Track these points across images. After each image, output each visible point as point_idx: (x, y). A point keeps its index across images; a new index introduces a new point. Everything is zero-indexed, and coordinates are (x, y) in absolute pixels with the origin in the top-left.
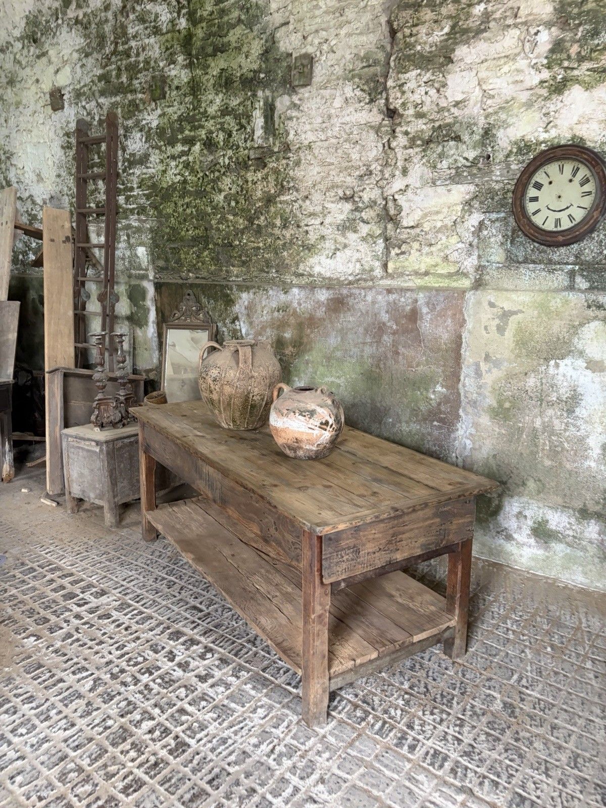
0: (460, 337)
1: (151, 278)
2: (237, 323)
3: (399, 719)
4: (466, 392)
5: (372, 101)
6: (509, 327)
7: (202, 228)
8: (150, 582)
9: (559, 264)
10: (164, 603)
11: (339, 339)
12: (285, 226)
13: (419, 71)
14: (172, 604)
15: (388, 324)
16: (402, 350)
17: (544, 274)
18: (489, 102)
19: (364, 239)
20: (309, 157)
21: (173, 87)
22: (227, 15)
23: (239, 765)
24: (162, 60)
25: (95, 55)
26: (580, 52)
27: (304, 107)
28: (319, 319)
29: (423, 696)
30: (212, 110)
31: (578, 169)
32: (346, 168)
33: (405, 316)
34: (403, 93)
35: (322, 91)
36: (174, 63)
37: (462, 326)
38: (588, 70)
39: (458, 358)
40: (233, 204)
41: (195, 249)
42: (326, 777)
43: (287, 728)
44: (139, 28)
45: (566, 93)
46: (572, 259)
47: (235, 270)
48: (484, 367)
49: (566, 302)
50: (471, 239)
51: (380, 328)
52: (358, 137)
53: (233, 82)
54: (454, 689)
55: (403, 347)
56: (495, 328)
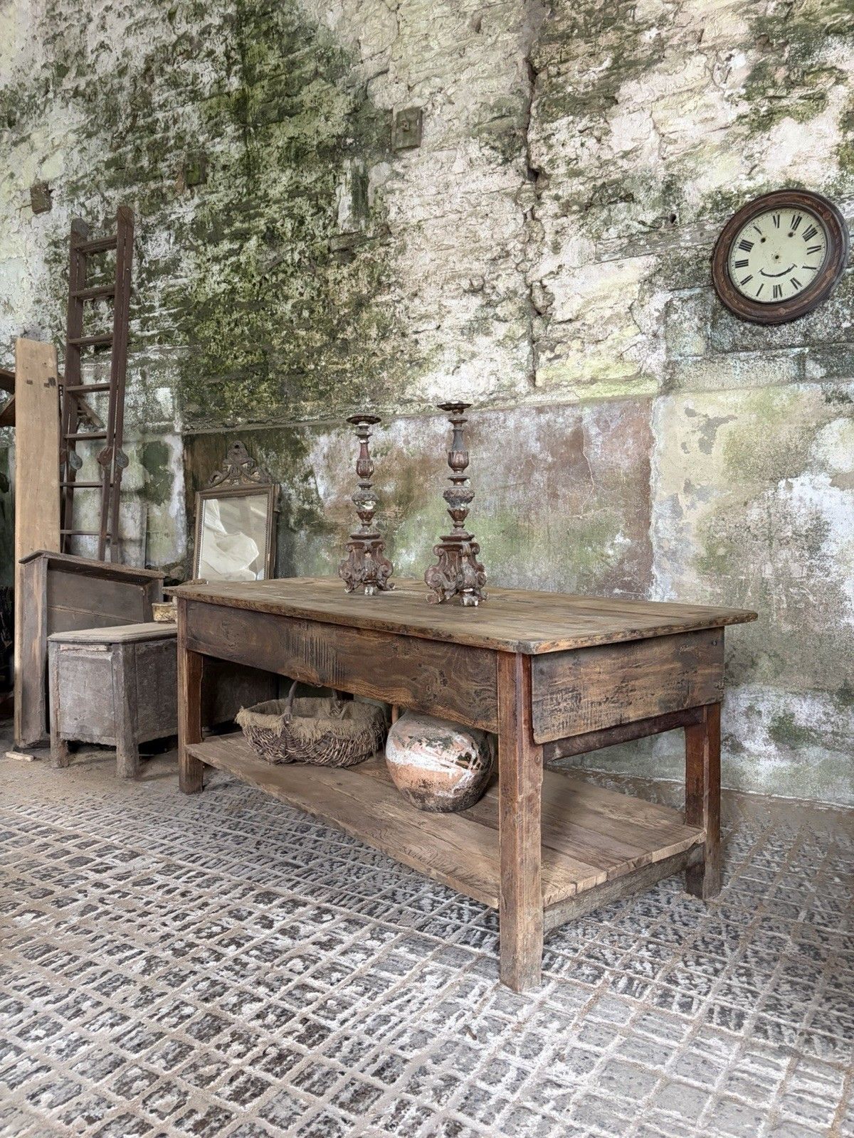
0: (647, 462)
1: (178, 430)
2: (311, 480)
3: (651, 974)
4: (660, 539)
5: (506, 161)
6: (718, 441)
7: (259, 351)
8: (207, 838)
9: (781, 347)
10: (236, 861)
12: (383, 337)
13: (571, 118)
14: (249, 861)
15: (541, 456)
16: (562, 491)
17: (761, 363)
18: (670, 148)
19: (500, 343)
20: (418, 241)
21: (219, 167)
22: (299, 67)
23: (419, 1047)
24: (203, 133)
25: (102, 134)
26: (788, 77)
27: (411, 176)
28: (437, 461)
29: (677, 945)
30: (275, 192)
31: (800, 219)
32: (472, 251)
33: (565, 443)
34: (550, 147)
35: (435, 154)
36: (220, 135)
37: (648, 447)
38: (801, 98)
39: (646, 492)
40: (306, 314)
41: (246, 383)
42: (566, 1052)
43: (481, 995)
44: (170, 94)
45: (774, 128)
46: (799, 339)
47: (308, 406)
48: (684, 501)
49: (796, 397)
50: (655, 327)
51: (528, 463)
52: (488, 209)
53: (306, 153)
54: (720, 933)
55: (563, 486)
56: (697, 445)
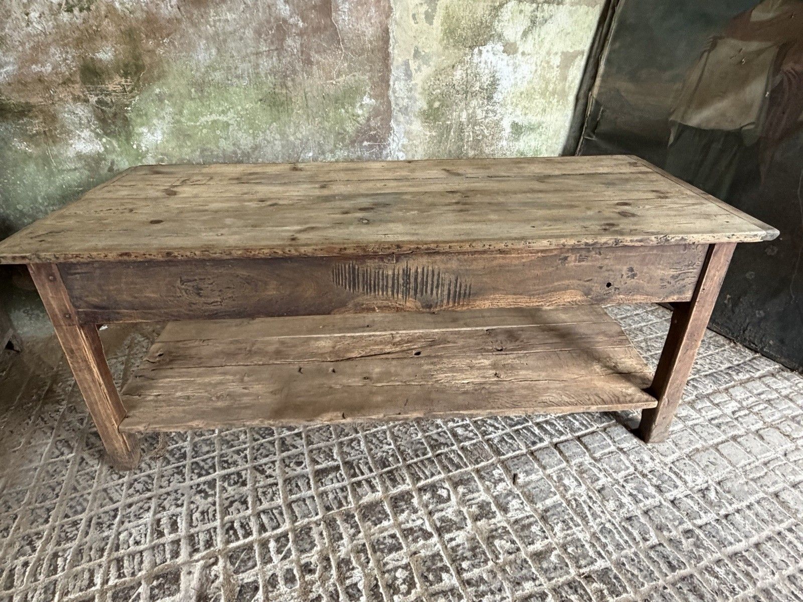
0: (386, 31)
4: (397, 98)
6: (437, 14)
11: (214, 51)
15: (291, 21)
16: (315, 57)
28: (169, 21)
33: (314, 7)
37: (388, 16)
39: (386, 58)
48: (413, 66)
55: (316, 52)
56: (423, 16)
